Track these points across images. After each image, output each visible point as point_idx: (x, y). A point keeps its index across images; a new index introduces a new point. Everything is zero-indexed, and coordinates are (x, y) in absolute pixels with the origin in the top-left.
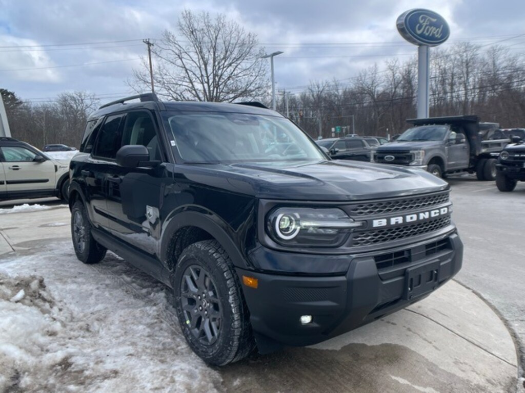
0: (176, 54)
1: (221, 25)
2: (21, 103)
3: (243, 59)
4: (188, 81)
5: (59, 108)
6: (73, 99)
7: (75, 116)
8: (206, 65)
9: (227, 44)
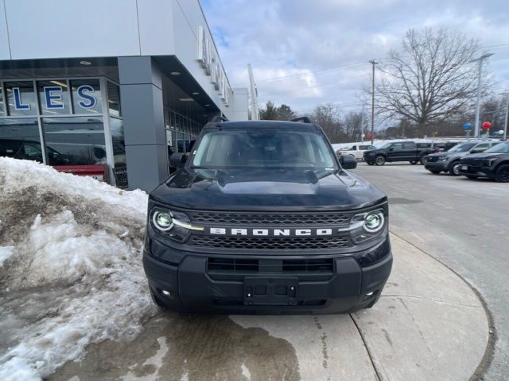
0: (397, 68)
1: (443, 36)
2: (293, 113)
3: (463, 64)
4: (406, 89)
5: (315, 115)
6: (324, 108)
7: (324, 120)
8: (424, 73)
9: (448, 52)
